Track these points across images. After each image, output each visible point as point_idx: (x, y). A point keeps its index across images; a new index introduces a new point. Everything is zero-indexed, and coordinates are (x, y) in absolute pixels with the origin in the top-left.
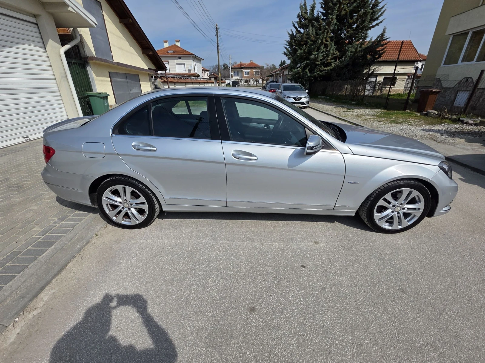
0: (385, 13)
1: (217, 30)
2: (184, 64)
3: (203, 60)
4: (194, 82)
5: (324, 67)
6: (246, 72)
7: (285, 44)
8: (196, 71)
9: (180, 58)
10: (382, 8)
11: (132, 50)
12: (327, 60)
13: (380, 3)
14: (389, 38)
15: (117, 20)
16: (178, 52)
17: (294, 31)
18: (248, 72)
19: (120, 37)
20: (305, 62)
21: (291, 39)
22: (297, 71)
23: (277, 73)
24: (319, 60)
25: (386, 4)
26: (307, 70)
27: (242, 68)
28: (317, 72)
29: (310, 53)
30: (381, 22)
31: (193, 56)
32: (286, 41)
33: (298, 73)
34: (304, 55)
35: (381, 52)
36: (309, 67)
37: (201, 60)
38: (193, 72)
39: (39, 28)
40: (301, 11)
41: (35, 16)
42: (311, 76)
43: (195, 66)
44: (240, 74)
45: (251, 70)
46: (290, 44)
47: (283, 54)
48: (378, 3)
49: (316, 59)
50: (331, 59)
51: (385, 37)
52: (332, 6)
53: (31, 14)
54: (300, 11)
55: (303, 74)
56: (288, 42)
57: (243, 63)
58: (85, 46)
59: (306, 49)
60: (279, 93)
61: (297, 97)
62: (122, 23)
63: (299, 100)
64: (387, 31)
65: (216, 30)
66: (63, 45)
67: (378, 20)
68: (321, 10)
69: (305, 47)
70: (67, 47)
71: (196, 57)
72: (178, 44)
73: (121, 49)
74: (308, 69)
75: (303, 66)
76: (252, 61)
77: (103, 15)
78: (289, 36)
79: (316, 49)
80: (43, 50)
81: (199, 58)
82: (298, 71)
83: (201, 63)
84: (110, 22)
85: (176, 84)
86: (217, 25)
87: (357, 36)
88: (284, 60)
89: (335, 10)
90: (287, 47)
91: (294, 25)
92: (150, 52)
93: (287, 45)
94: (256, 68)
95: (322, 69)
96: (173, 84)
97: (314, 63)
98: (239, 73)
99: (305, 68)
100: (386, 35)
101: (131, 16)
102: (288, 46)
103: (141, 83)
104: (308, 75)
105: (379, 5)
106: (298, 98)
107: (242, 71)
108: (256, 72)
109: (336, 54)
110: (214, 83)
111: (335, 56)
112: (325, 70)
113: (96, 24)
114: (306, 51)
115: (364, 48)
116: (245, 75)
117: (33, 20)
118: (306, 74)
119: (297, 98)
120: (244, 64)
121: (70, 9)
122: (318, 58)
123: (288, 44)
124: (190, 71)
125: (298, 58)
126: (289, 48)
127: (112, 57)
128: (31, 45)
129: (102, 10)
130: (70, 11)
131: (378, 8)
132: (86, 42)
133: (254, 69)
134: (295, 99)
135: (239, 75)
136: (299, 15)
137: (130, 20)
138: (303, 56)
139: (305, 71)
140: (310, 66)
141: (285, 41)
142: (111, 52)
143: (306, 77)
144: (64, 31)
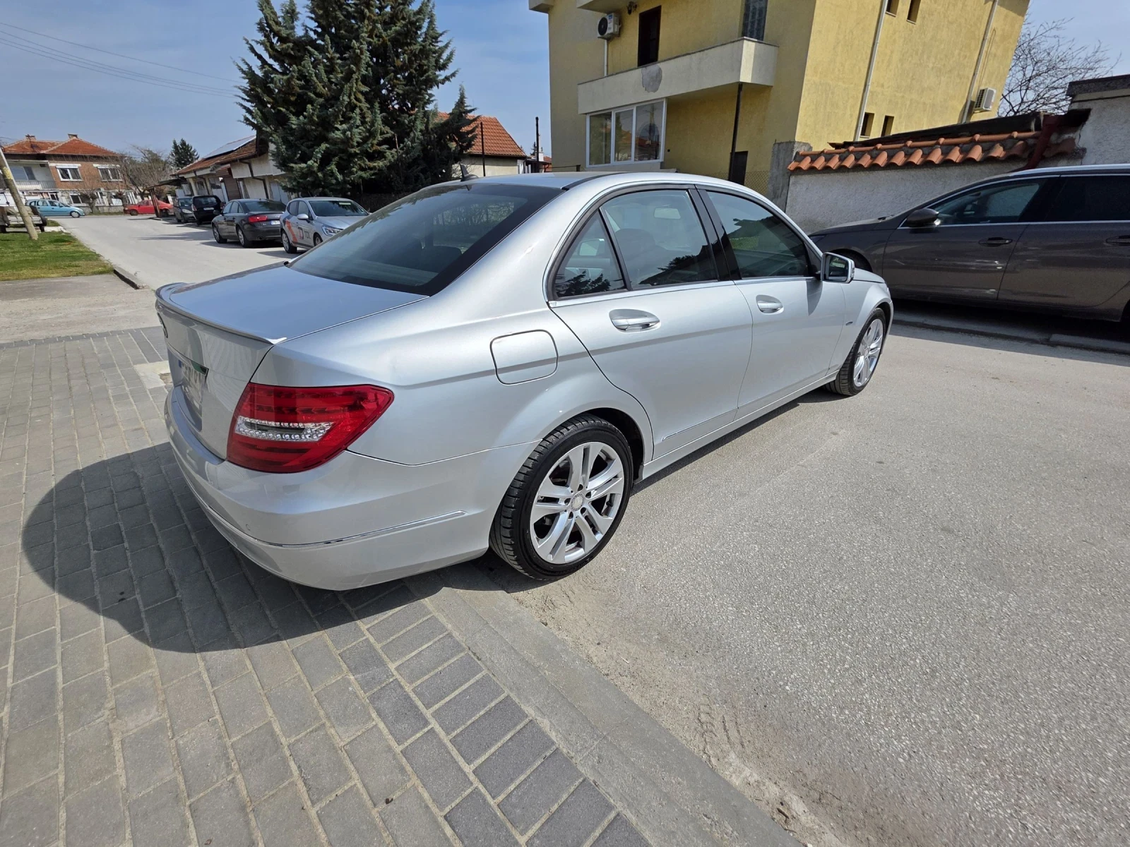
0: (454, 58)
5: (369, 161)
6: (63, 170)
7: (240, 97)
10: (446, 46)
12: (372, 145)
13: (441, 35)
14: (473, 110)
17: (256, 64)
18: (74, 171)
20: (322, 147)
21: (253, 84)
23: (199, 173)
24: (355, 144)
25: (450, 41)
26: (332, 166)
27: (43, 157)
28: (357, 174)
29: (326, 125)
30: (453, 75)
32: (240, 89)
33: (310, 172)
34: (312, 130)
35: (470, 136)
36: (336, 159)
40: (264, 14)
42: (345, 182)
44: (38, 173)
45: (84, 163)
46: (253, 96)
48: (437, 35)
49: (347, 141)
50: (380, 144)
51: (467, 106)
52: (343, 20)
54: (262, 16)
55: (324, 175)
56: (244, 90)
57: (38, 140)
59: (313, 114)
60: (305, 221)
64: (466, 95)
67: (446, 71)
68: (313, 24)
69: (311, 110)
75: (319, 155)
76: (75, 136)
78: (243, 75)
79: (340, 116)
87: (419, 96)
88: (182, 140)
89: (363, 32)
91: (252, 49)
94: (97, 158)
95: (365, 165)
97: (344, 151)
98: (35, 170)
99: (325, 161)
100: (468, 102)
104: (337, 179)
105: (439, 39)
107: (44, 165)
108: (104, 171)
109: (387, 133)
111: (385, 136)
112: (371, 169)
114: (315, 118)
115: (437, 124)
116: (64, 177)
118: (331, 176)
120: (45, 145)
122: (351, 139)
123: (246, 97)
125: (292, 135)
126: (255, 109)
131: (440, 45)
133: (95, 161)
135: (38, 178)
136: (260, 23)
138: (309, 131)
139: (329, 168)
143: (333, 184)
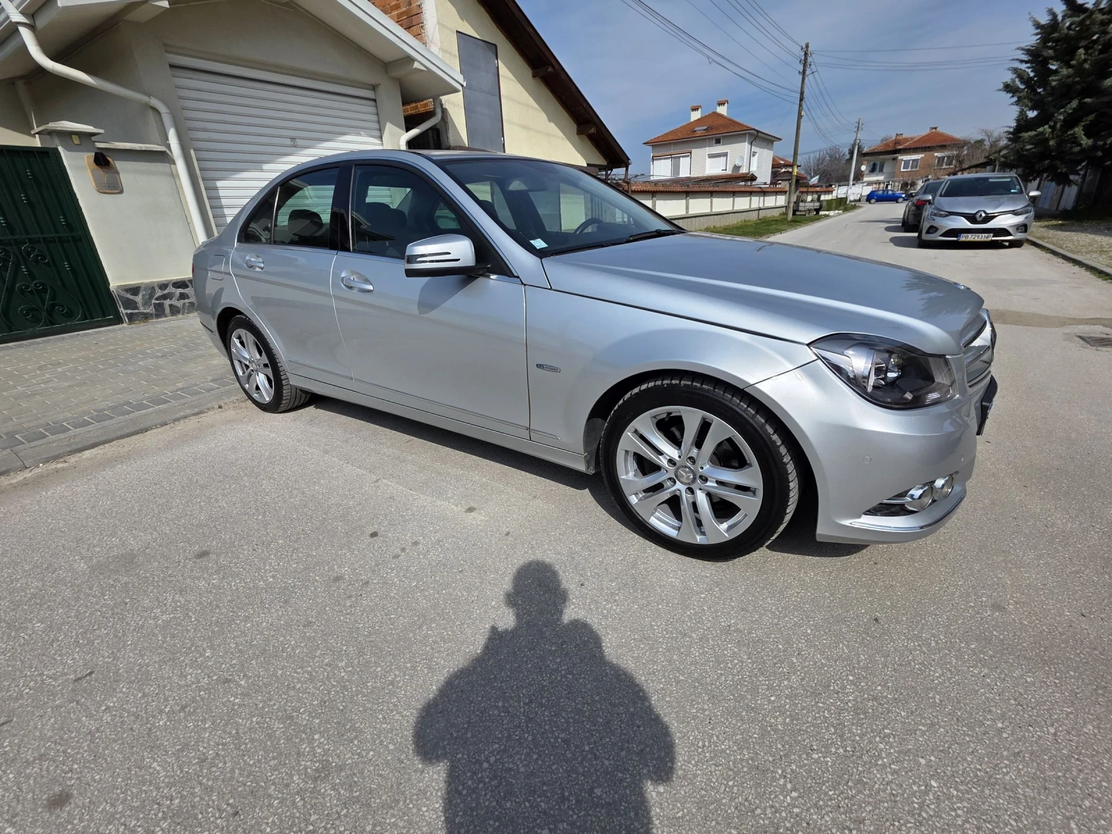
1: (806, 59)
2: (725, 155)
3: (781, 139)
4: (716, 192)
6: (907, 162)
7: (1017, 60)
8: (754, 169)
9: (718, 142)
11: (553, 128)
15: (528, 72)
16: (717, 128)
18: (916, 161)
19: (527, 105)
20: (1074, 104)
21: (1045, 40)
22: (1037, 135)
26: (1076, 129)
27: (898, 151)
31: (749, 134)
32: (1023, 49)
36: (1091, 117)
37: (772, 142)
38: (744, 170)
39: (376, 107)
41: (374, 88)
42: (1094, 148)
43: (754, 155)
44: (888, 167)
45: (928, 153)
46: (1035, 55)
47: (1000, 90)
53: (369, 85)
56: (1028, 52)
57: (905, 136)
58: (450, 128)
59: (1085, 61)
61: (978, 212)
62: (537, 78)
63: (989, 218)
65: (803, 58)
66: (408, 130)
70: (414, 132)
71: (760, 134)
72: (723, 110)
73: (526, 128)
74: (1083, 126)
76: (936, 128)
77: (498, 68)
80: (378, 141)
81: (769, 137)
82: (1042, 133)
83: (771, 149)
84: (510, 79)
85: (658, 196)
86: (807, 46)
90: (1023, 66)
92: (591, 129)
93: (1022, 61)
94: (943, 147)
96: (651, 196)
98: (885, 166)
99: (1071, 122)
101: (553, 61)
102: (1026, 62)
103: (561, 195)
106: (984, 215)
107: (894, 159)
108: (941, 160)
110: (786, 192)
113: (462, 86)
116: (904, 168)
117: (368, 94)
119: (978, 216)
120: (906, 140)
121: (416, 65)
123: (1025, 58)
124: (737, 168)
126: (1029, 71)
127: (504, 144)
128: (359, 134)
129: (497, 59)
130: (416, 68)
132: (452, 121)
133: (938, 151)
134: (972, 218)
135: (885, 170)
137: (550, 69)
140: (1093, 116)
141: (1018, 49)
142: (503, 137)
144: (425, 107)
